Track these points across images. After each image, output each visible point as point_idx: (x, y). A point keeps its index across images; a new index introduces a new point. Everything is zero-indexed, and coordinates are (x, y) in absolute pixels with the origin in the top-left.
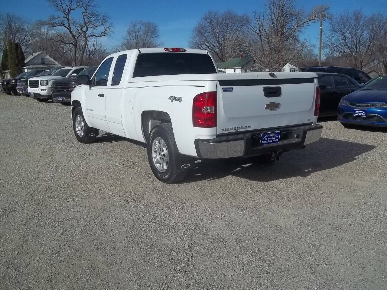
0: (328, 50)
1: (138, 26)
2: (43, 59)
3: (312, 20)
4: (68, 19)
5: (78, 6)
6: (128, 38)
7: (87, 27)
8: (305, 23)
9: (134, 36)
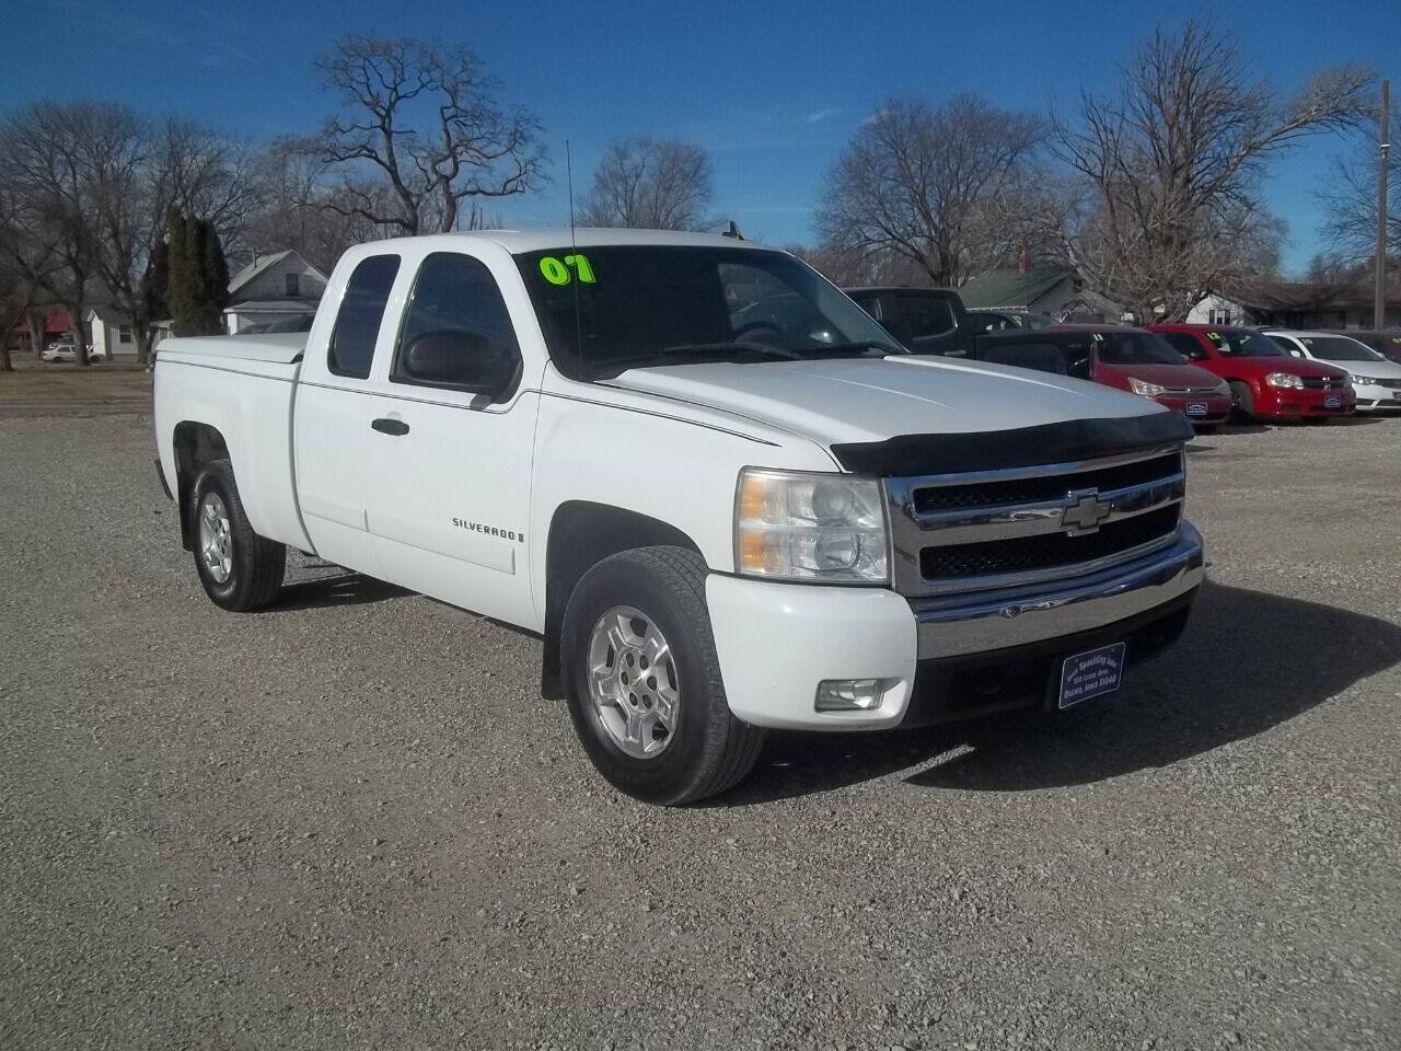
0: (1361, 238)
1: (636, 157)
2: (293, 279)
3: (1305, 122)
4: (389, 134)
5: (423, 86)
6: (598, 201)
7: (455, 158)
8: (1278, 137)
9: (623, 193)
